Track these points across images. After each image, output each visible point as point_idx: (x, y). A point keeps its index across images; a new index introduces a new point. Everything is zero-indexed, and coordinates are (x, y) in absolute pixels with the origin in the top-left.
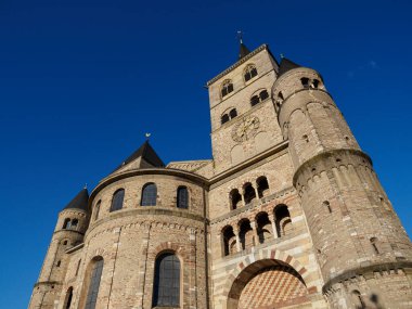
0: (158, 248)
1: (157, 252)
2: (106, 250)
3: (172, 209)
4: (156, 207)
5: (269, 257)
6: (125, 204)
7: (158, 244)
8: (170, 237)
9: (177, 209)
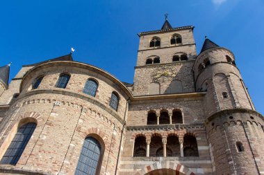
0: (89, 130)
1: (88, 133)
2: (41, 115)
3: (105, 105)
4: (95, 99)
5: (175, 169)
6: (68, 86)
7: (90, 127)
8: (100, 126)
9: (109, 107)
